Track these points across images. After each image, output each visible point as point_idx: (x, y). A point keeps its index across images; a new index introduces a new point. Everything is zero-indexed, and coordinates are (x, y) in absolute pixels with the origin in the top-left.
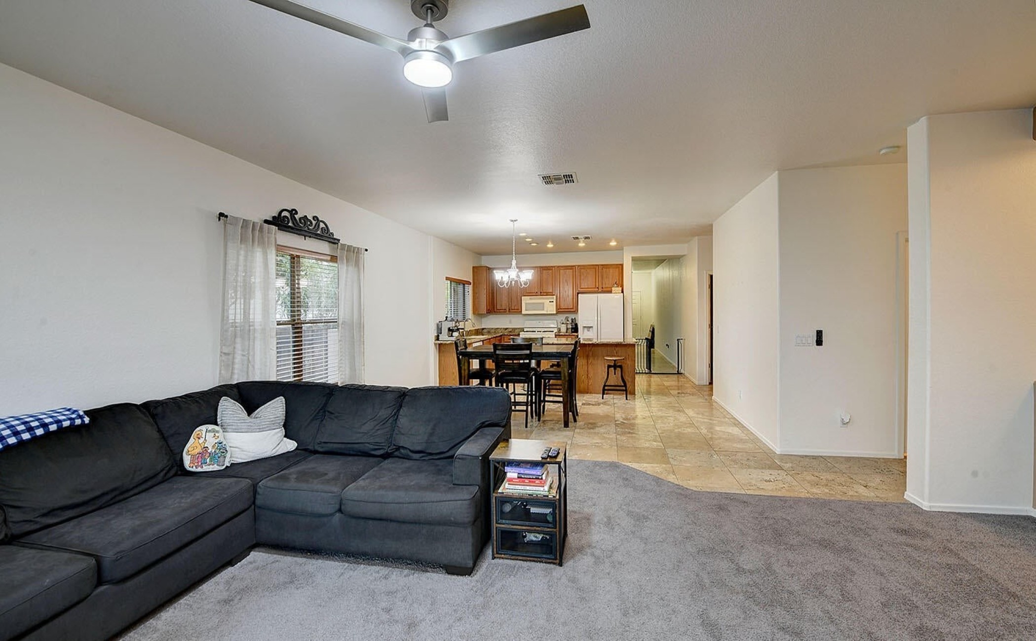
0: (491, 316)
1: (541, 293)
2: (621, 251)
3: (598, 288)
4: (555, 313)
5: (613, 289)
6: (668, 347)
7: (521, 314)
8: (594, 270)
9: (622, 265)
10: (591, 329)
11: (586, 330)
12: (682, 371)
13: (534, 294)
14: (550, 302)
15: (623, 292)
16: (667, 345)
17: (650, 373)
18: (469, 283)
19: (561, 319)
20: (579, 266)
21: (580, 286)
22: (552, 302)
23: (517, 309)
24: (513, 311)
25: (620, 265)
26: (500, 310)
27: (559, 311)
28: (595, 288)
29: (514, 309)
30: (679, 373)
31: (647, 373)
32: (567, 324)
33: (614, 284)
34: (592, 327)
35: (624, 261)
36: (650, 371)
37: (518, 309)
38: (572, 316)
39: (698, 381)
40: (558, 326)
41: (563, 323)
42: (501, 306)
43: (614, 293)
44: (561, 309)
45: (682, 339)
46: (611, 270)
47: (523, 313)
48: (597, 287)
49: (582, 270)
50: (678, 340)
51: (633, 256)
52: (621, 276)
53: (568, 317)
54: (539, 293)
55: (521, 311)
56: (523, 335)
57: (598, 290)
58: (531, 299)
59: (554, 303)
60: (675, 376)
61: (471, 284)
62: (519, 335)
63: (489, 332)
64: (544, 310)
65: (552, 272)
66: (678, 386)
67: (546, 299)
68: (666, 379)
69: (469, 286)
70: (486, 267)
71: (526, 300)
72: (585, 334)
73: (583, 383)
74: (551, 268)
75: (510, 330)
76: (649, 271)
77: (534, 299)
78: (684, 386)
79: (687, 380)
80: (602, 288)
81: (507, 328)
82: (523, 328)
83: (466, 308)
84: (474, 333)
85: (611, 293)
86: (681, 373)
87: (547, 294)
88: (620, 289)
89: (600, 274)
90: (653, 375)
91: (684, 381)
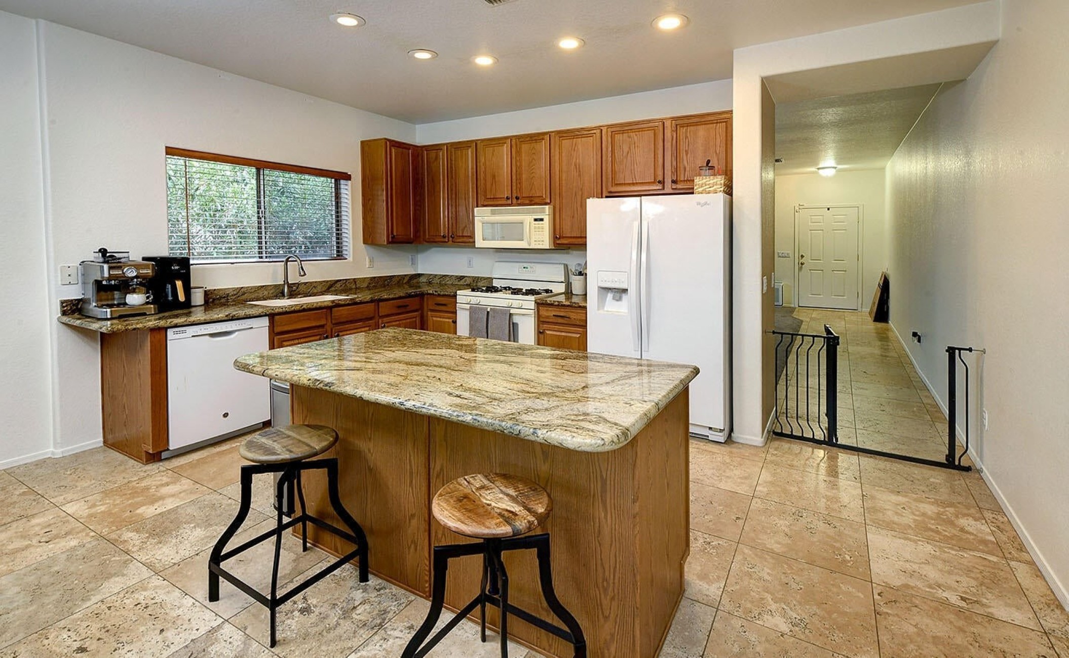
0: (434, 249)
1: (518, 198)
4: (548, 246)
5: (698, 181)
6: (919, 341)
7: (474, 247)
8: (653, 133)
9: (730, 114)
10: (624, 296)
11: (609, 296)
13: (503, 202)
14: (536, 220)
15: (729, 190)
16: (915, 334)
18: (347, 177)
20: (608, 126)
21: (613, 179)
22: (542, 220)
24: (461, 240)
25: (727, 112)
27: (559, 243)
28: (654, 183)
29: (463, 237)
30: (953, 464)
34: (625, 291)
35: (734, 103)
37: (468, 238)
40: (566, 279)
41: (579, 274)
43: (702, 194)
44: (564, 237)
45: (970, 350)
46: (702, 131)
47: (479, 243)
48: (660, 178)
49: (617, 137)
50: (951, 351)
51: (765, 75)
52: (728, 143)
54: (514, 200)
55: (475, 243)
56: (465, 298)
57: (664, 189)
58: (493, 213)
59: (546, 224)
60: (934, 488)
61: (350, 179)
62: (455, 296)
63: (430, 282)
64: (523, 240)
65: (543, 146)
66: (945, 603)
67: (529, 212)
68: (887, 500)
69: (349, 182)
70: (386, 139)
71: (483, 217)
72: (605, 309)
73: (412, 549)
74: (541, 137)
75: (468, 282)
76: (878, 164)
77: (500, 213)
78: (988, 633)
79: (1004, 538)
80: (674, 182)
81: (463, 277)
82: (492, 279)
83: (343, 230)
84: (368, 287)
85: (693, 193)
86: (968, 469)
87: (532, 201)
88: (720, 180)
89: (668, 145)
90: (844, 459)
91: (985, 542)
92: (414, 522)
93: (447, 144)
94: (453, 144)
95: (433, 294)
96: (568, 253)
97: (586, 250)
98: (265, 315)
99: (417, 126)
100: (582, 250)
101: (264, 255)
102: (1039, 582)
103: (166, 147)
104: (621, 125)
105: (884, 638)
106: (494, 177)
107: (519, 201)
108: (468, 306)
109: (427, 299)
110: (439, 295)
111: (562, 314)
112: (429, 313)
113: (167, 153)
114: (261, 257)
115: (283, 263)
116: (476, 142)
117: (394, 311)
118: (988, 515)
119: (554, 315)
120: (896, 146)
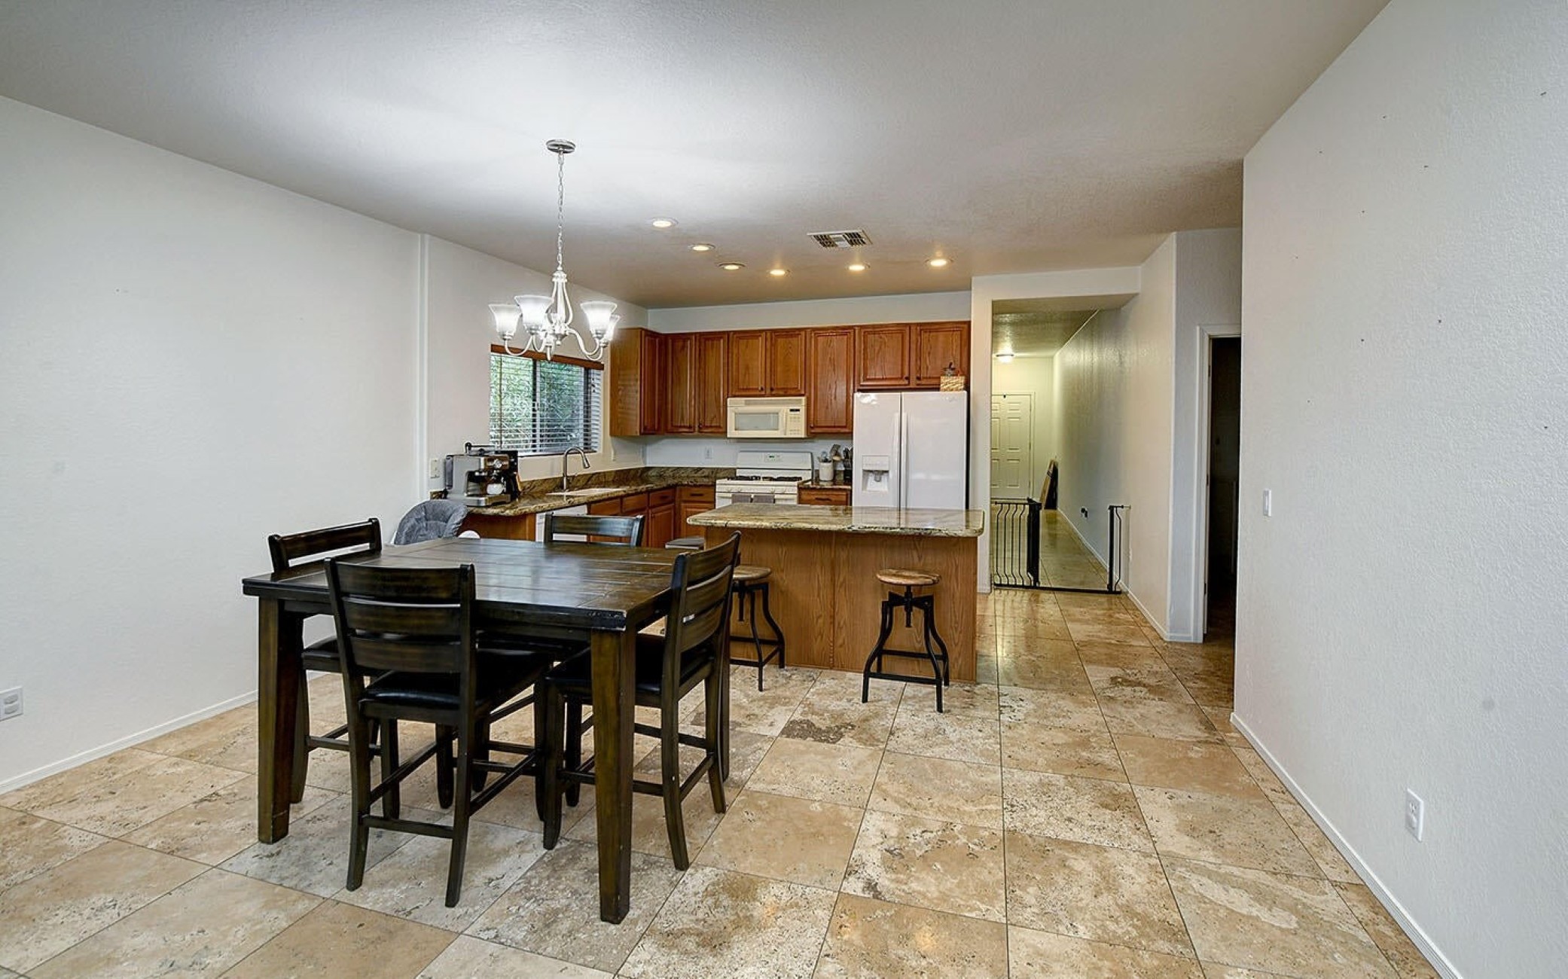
0: (665, 441)
1: (772, 390)
2: (967, 292)
3: (908, 378)
4: (802, 435)
5: (943, 380)
6: (1086, 516)
7: (726, 437)
8: (900, 335)
9: (969, 323)
10: (884, 477)
11: (871, 478)
12: (1122, 585)
13: (758, 393)
14: (792, 410)
15: (967, 388)
16: (1083, 510)
17: (1035, 587)
18: (599, 366)
19: (823, 450)
20: (861, 327)
21: (865, 374)
22: (798, 410)
23: (716, 427)
24: (710, 430)
25: (965, 323)
26: (681, 427)
27: (815, 432)
28: (901, 378)
29: (711, 427)
30: (1111, 591)
31: (1027, 587)
32: (834, 461)
33: (945, 369)
34: (887, 472)
35: (972, 316)
36: (1036, 580)
37: (720, 427)
38: (844, 445)
39: (1172, 629)
40: (813, 467)
41: (826, 461)
42: (682, 419)
43: (945, 390)
44: (818, 427)
45: (1122, 507)
46: (941, 336)
47: (731, 432)
48: (906, 375)
49: (871, 337)
50: (1111, 508)
51: (995, 299)
52: (966, 349)
53: (839, 446)
54: (768, 391)
55: (726, 432)
56: (723, 486)
57: (909, 384)
58: (747, 403)
59: (802, 414)
60: (1101, 604)
61: (603, 369)
62: (714, 485)
63: (661, 476)
64: (777, 429)
65: (797, 342)
66: (1110, 644)
67: (784, 403)
68: (1076, 611)
69: (602, 372)
70: (642, 329)
71: (736, 407)
72: (868, 489)
73: (819, 640)
74: (797, 332)
75: (706, 474)
76: (1049, 353)
77: (755, 403)
78: (1129, 650)
79: (1138, 619)
80: (919, 378)
81: (701, 469)
82: (735, 469)
83: (593, 422)
84: (613, 481)
85: (938, 389)
86: (1120, 593)
87: (786, 393)
88: (961, 380)
89: (913, 346)
90: (1044, 595)
91: (1128, 622)
92: (821, 621)
93: (696, 333)
94: (701, 334)
95: (688, 485)
96: (813, 442)
97: (852, 439)
98: (583, 504)
99: (650, 311)
100: (847, 439)
101: (538, 448)
102: (1154, 633)
103: (492, 345)
104: (874, 326)
105: (1082, 656)
106: (747, 368)
107: (774, 393)
108: (730, 495)
109: (681, 491)
110: (695, 486)
111: (824, 497)
112: (683, 504)
113: (492, 351)
114: (534, 451)
115: (562, 456)
116: (728, 333)
117: (660, 502)
118: (1131, 612)
119: (817, 499)
120: (1064, 340)
